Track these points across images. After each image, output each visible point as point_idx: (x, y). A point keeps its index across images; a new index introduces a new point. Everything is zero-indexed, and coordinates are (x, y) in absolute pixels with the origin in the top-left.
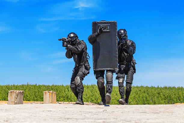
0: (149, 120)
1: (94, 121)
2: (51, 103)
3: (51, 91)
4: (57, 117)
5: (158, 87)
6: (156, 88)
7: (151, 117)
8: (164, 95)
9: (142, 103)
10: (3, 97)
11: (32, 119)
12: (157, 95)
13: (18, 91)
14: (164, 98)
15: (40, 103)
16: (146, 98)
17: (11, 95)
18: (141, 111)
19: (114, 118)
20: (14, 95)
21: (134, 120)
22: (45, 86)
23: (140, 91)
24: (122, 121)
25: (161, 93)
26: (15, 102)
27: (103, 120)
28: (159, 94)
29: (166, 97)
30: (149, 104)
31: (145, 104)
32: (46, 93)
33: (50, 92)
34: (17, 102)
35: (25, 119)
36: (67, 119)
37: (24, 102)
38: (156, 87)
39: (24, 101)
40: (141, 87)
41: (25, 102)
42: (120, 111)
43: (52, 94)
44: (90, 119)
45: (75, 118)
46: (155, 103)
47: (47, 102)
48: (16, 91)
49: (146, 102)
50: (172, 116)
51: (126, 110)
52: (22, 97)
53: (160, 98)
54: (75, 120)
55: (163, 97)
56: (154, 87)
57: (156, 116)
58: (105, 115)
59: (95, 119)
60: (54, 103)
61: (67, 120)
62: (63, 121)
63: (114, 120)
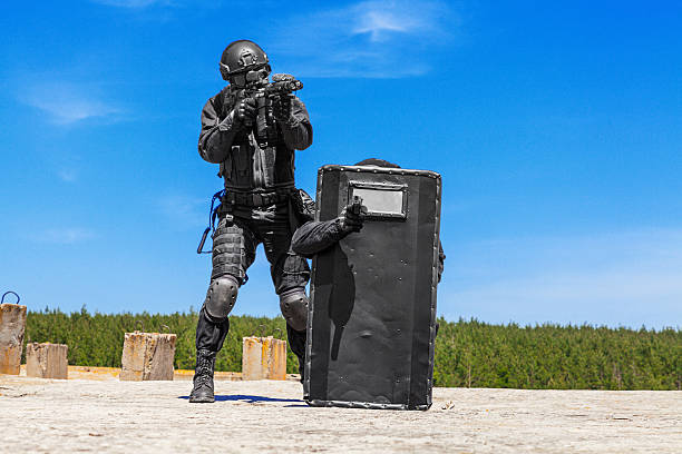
0: (584, 442)
1: (397, 442)
2: (268, 378)
3: (270, 338)
4: (274, 427)
5: (643, 330)
6: (635, 332)
7: (594, 433)
8: (663, 359)
9: (585, 385)
10: (109, 354)
11: (189, 431)
12: (639, 358)
13: (155, 336)
14: (662, 367)
15: (232, 379)
16: (601, 367)
17: (132, 348)
18: (571, 412)
19: (466, 435)
20: (142, 349)
21: (535, 439)
22: (251, 320)
23: (580, 342)
24: (492, 444)
25: (653, 352)
26: (147, 371)
27: (429, 439)
28: (645, 353)
29: (668, 366)
30: (608, 388)
31: (596, 389)
32: (250, 343)
33: (264, 339)
34: (153, 372)
35: (163, 430)
36: (308, 433)
37: (177, 372)
38: (634, 329)
39: (176, 368)
40: (583, 328)
41: (182, 372)
42: (500, 409)
43: (272, 347)
44: (384, 435)
45: (333, 429)
46: (631, 383)
47: (253, 375)
48: (149, 334)
49: (600, 383)
50: (674, 429)
51: (522, 406)
52: (171, 355)
53: (648, 370)
54: (333, 437)
55: (660, 366)
56: (630, 332)
57: (615, 429)
58: (442, 422)
59: (402, 435)
60: (279, 379)
61: (303, 436)
62: (291, 438)
63: (466, 438)
